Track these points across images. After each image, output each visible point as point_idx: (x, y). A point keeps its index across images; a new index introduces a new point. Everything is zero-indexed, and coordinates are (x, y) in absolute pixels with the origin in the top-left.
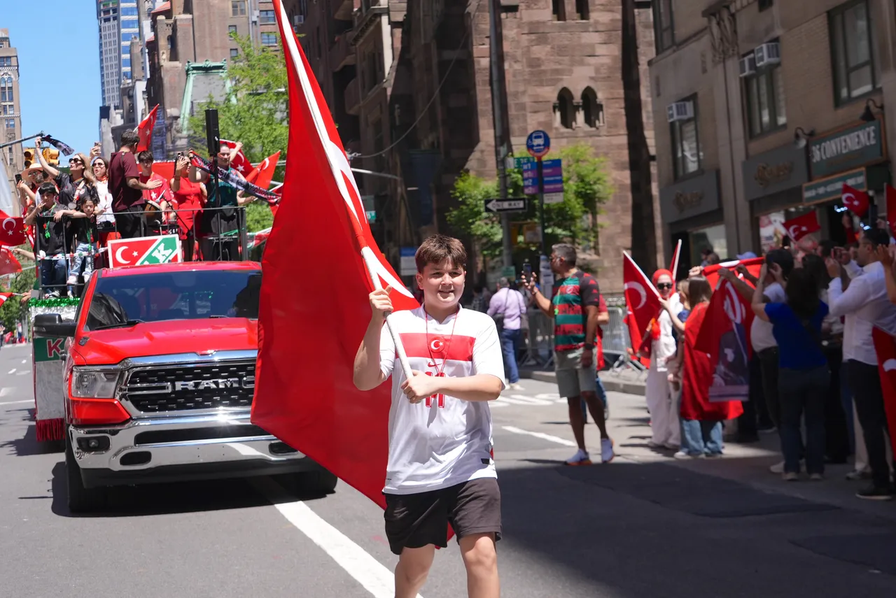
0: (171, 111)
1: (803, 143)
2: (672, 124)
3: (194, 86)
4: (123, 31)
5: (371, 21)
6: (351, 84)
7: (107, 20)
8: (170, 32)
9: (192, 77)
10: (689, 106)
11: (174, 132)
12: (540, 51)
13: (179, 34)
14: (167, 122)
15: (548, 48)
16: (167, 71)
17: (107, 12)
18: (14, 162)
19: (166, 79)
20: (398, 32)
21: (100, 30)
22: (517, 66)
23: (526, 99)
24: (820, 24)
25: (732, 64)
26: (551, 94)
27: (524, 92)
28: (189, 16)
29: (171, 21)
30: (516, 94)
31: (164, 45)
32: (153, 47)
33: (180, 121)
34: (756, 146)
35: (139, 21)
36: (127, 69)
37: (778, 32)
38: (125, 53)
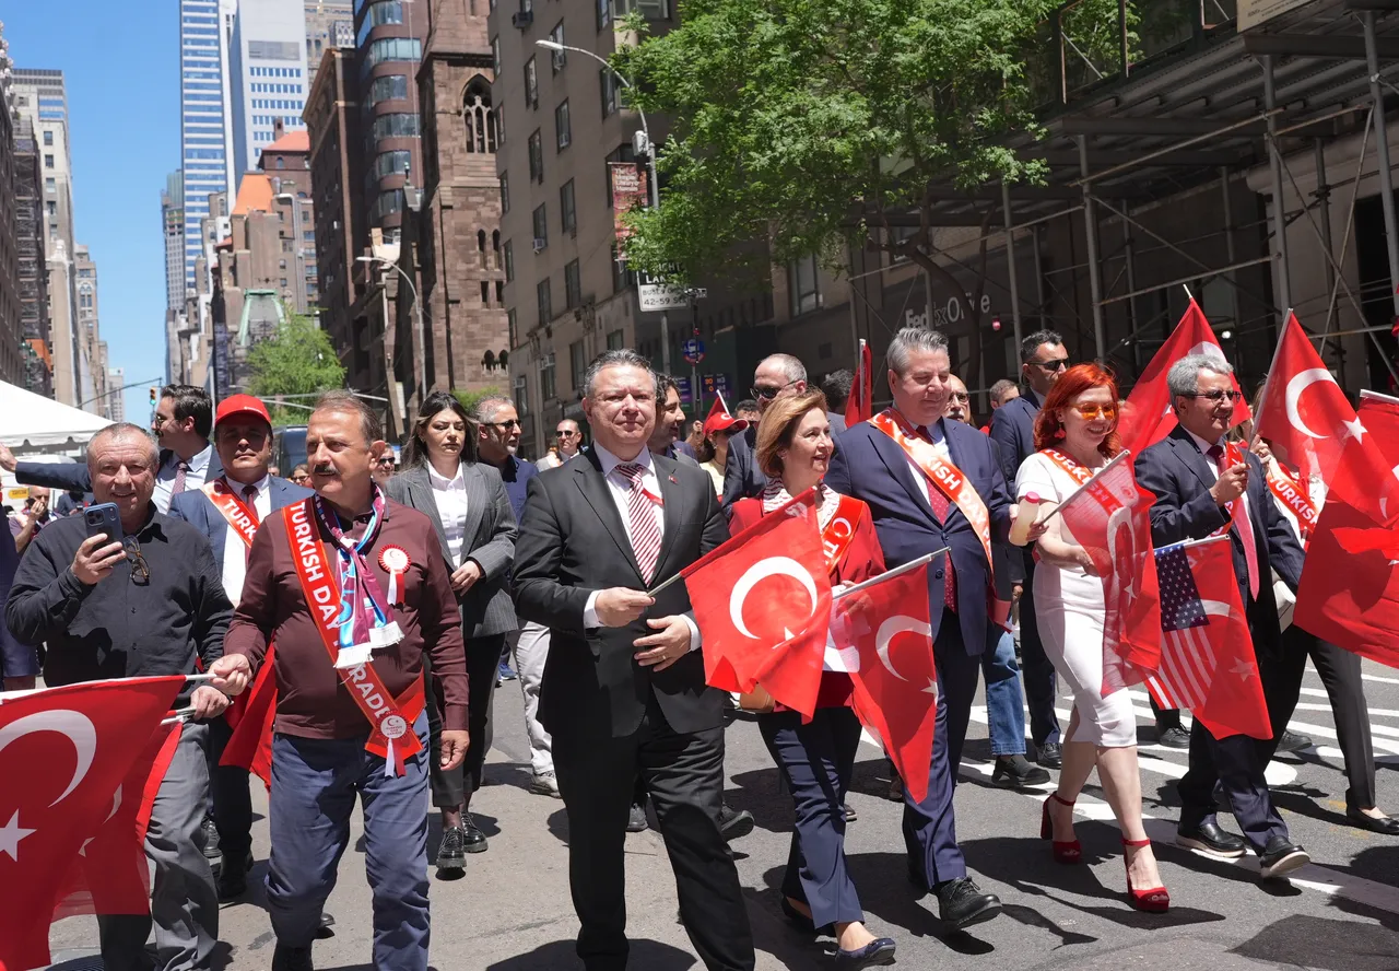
0: (231, 327)
1: (561, 406)
2: (517, 389)
3: (251, 308)
4: (188, 247)
5: (376, 292)
6: (364, 331)
7: (172, 234)
8: (231, 263)
9: (249, 301)
10: (523, 380)
11: (233, 343)
12: (474, 328)
13: (238, 265)
14: (229, 336)
15: (478, 326)
16: (229, 294)
17: (172, 227)
18: (93, 358)
19: (228, 300)
20: (393, 303)
21: (166, 242)
22: (459, 337)
23: (465, 357)
24: (568, 349)
25: (538, 362)
26: (481, 354)
27: (464, 353)
28: (248, 252)
29: (232, 255)
30: (458, 355)
31: (225, 271)
32: (217, 271)
33: (239, 334)
34: (547, 403)
35: (202, 241)
36: (192, 280)
37: (554, 351)
38: (189, 265)
